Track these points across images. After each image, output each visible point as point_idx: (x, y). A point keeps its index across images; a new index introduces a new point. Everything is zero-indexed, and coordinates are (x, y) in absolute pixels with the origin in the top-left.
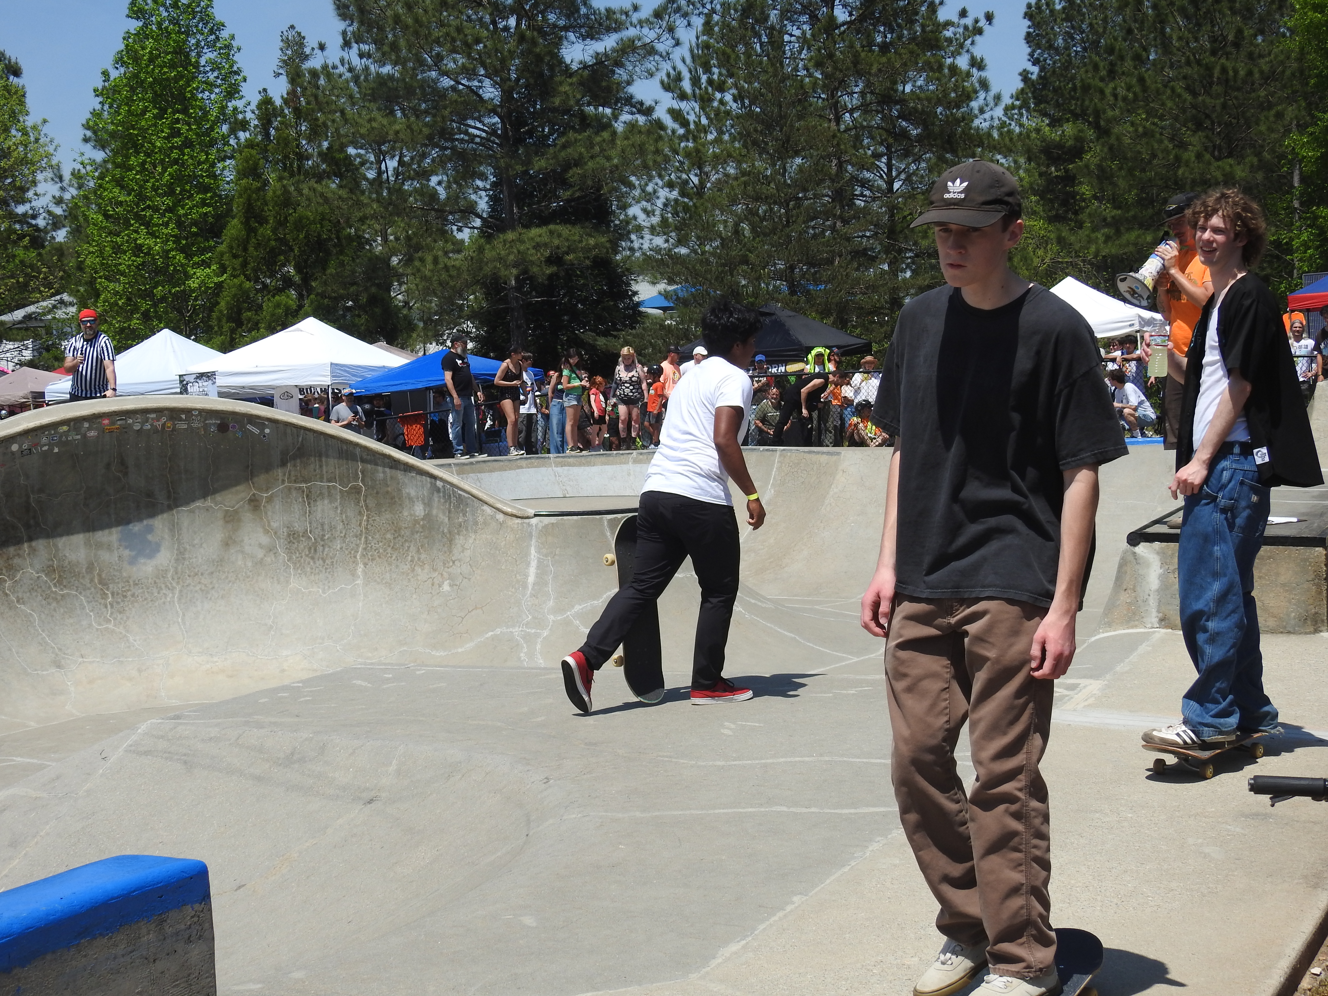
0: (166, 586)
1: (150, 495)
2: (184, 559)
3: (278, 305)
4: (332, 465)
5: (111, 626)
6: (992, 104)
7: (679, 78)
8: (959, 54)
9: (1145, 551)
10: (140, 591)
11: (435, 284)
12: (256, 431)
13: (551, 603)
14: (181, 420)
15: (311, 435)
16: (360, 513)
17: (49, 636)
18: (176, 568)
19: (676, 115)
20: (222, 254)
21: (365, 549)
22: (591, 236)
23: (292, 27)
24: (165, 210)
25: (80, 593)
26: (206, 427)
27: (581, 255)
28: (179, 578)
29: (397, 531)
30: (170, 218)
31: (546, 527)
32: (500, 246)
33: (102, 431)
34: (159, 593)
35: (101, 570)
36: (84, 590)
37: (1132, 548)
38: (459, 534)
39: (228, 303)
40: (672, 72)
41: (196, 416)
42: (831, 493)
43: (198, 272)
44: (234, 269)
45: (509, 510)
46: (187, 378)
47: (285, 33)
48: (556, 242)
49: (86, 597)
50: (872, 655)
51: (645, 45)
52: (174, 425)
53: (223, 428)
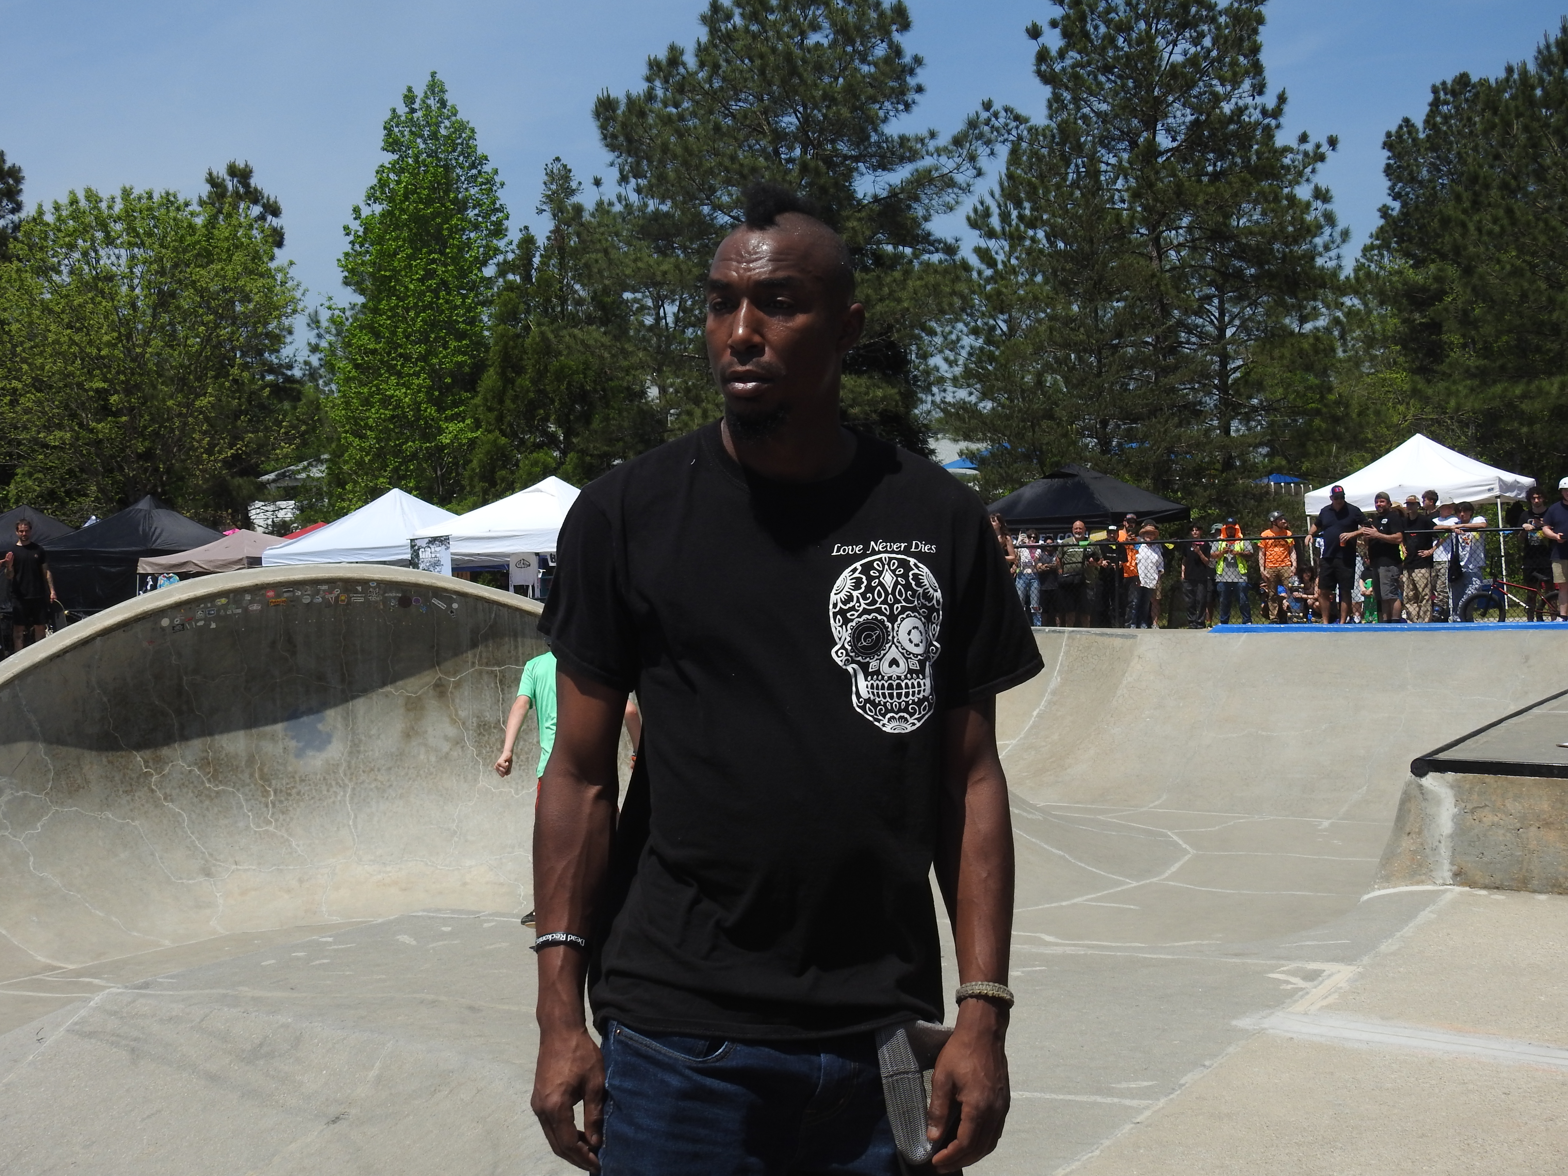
0: (337, 783)
1: (321, 679)
2: (359, 752)
3: (535, 463)
4: (529, 646)
5: (271, 828)
6: (1339, 240)
7: (987, 214)
8: (1298, 183)
9: (1435, 784)
10: (307, 788)
12: (443, 606)
14: (357, 592)
15: (505, 611)
17: (198, 839)
18: (349, 762)
19: (983, 254)
20: (477, 406)
22: (879, 388)
23: (558, 159)
24: (417, 359)
25: (238, 790)
26: (385, 601)
27: (867, 408)
28: (352, 774)
30: (423, 368)
33: (266, 604)
34: (328, 791)
35: (263, 764)
36: (243, 786)
37: (1417, 779)
39: (480, 460)
40: (980, 207)
41: (374, 588)
42: (1125, 682)
43: (453, 427)
44: (489, 424)
46: (418, 543)
47: (550, 166)
49: (245, 794)
50: (1154, 880)
51: (943, 176)
52: (349, 598)
53: (405, 602)
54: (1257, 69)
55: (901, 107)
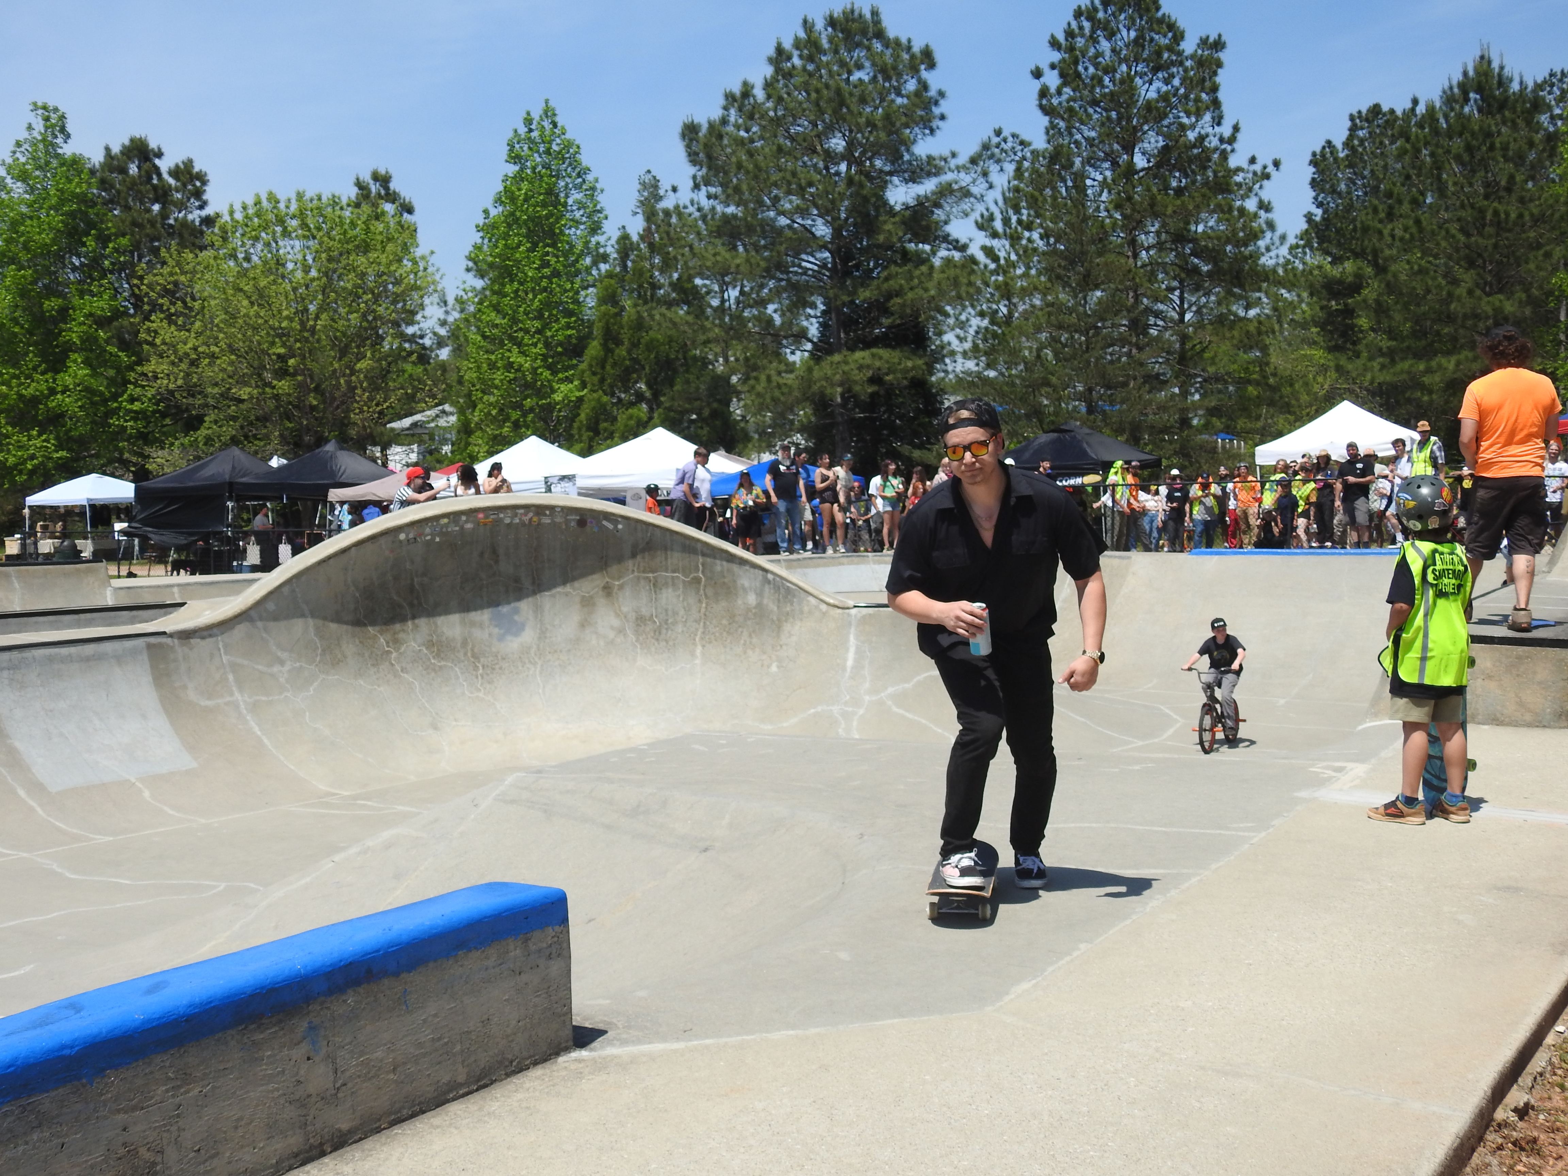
0: (530, 661)
1: (517, 580)
2: (545, 637)
3: (630, 417)
4: (676, 558)
5: (481, 695)
6: (1277, 243)
7: (991, 218)
8: (1248, 197)
10: (507, 665)
11: (768, 400)
12: (610, 526)
13: (867, 685)
14: (545, 515)
15: (658, 532)
16: (700, 601)
17: (427, 702)
18: (538, 645)
19: (989, 252)
20: (583, 372)
21: (703, 633)
22: (909, 359)
23: (649, 172)
24: (535, 332)
25: (456, 665)
26: (567, 522)
27: (899, 376)
28: (541, 654)
29: (732, 617)
30: (539, 339)
31: (864, 617)
32: (828, 367)
33: (477, 524)
34: (523, 667)
35: (474, 646)
36: (459, 662)
38: (786, 621)
39: (587, 414)
40: (985, 213)
41: (559, 512)
42: (1122, 593)
43: (562, 387)
44: (593, 385)
45: (832, 601)
46: (551, 480)
47: (643, 177)
48: (878, 364)
49: (460, 668)
50: (1156, 740)
51: (961, 188)
52: (540, 520)
53: (582, 523)
54: (1216, 104)
55: (927, 131)
